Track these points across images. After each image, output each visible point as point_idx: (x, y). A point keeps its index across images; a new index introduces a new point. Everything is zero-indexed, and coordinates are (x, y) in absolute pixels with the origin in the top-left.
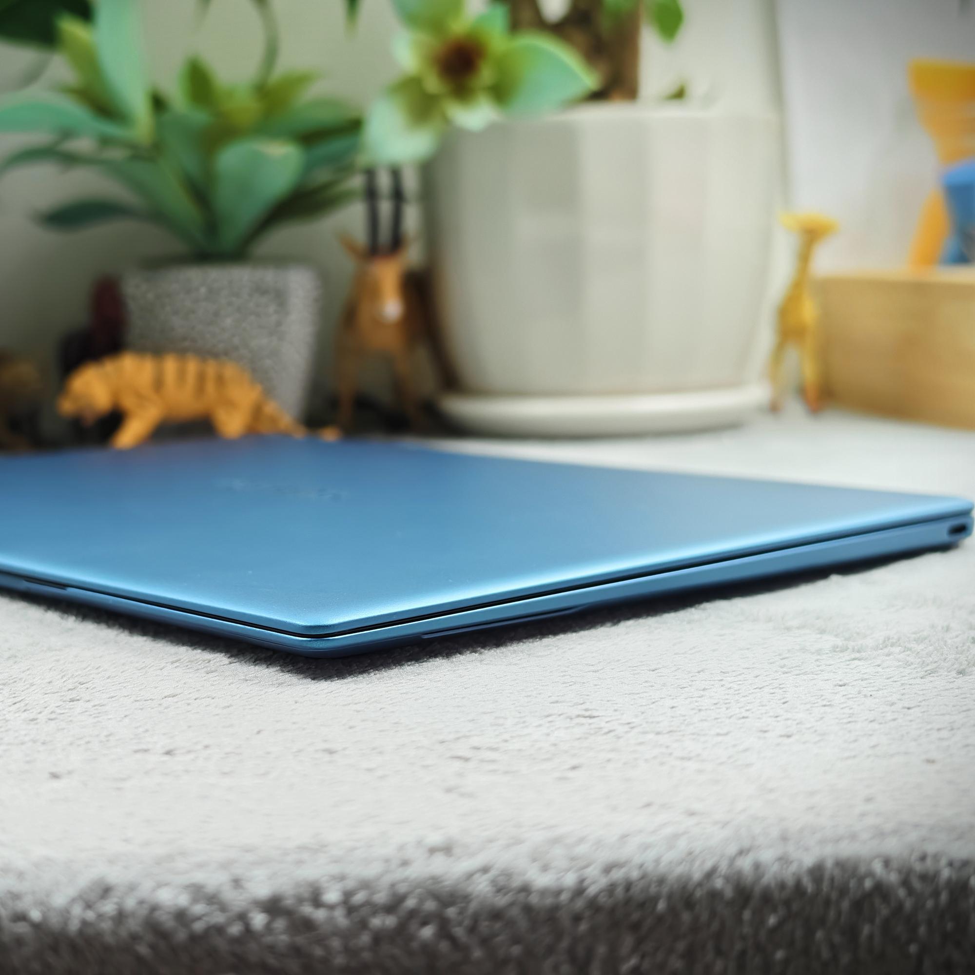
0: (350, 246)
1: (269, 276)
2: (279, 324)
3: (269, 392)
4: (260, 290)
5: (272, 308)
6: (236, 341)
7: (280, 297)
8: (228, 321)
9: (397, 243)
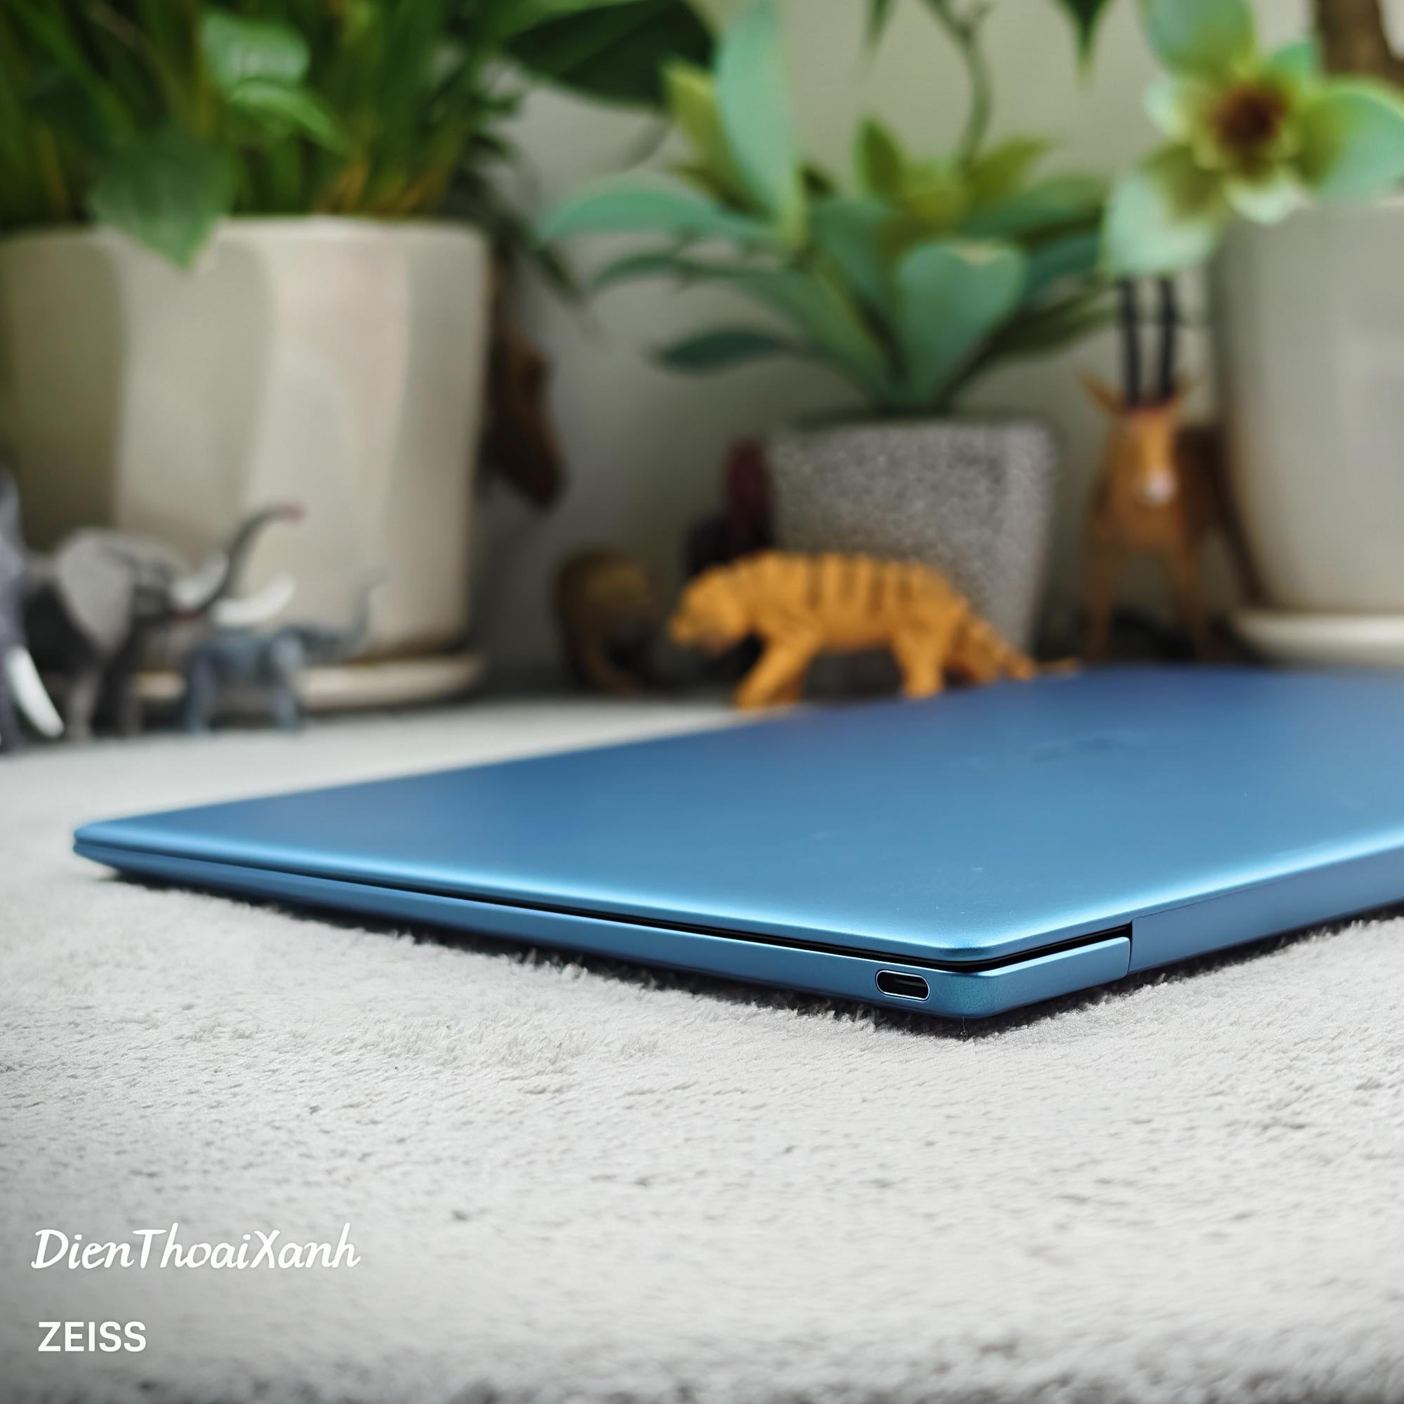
0: (1098, 393)
1: (977, 438)
2: (993, 508)
3: (978, 607)
4: (966, 459)
5: (983, 486)
6: (931, 533)
7: (995, 469)
8: (919, 505)
9: (1168, 389)
